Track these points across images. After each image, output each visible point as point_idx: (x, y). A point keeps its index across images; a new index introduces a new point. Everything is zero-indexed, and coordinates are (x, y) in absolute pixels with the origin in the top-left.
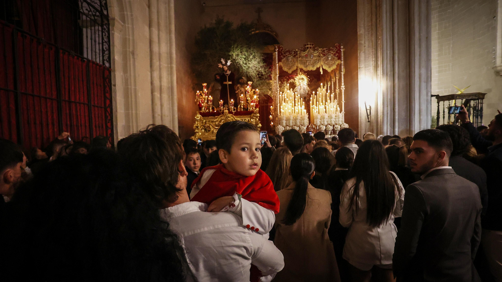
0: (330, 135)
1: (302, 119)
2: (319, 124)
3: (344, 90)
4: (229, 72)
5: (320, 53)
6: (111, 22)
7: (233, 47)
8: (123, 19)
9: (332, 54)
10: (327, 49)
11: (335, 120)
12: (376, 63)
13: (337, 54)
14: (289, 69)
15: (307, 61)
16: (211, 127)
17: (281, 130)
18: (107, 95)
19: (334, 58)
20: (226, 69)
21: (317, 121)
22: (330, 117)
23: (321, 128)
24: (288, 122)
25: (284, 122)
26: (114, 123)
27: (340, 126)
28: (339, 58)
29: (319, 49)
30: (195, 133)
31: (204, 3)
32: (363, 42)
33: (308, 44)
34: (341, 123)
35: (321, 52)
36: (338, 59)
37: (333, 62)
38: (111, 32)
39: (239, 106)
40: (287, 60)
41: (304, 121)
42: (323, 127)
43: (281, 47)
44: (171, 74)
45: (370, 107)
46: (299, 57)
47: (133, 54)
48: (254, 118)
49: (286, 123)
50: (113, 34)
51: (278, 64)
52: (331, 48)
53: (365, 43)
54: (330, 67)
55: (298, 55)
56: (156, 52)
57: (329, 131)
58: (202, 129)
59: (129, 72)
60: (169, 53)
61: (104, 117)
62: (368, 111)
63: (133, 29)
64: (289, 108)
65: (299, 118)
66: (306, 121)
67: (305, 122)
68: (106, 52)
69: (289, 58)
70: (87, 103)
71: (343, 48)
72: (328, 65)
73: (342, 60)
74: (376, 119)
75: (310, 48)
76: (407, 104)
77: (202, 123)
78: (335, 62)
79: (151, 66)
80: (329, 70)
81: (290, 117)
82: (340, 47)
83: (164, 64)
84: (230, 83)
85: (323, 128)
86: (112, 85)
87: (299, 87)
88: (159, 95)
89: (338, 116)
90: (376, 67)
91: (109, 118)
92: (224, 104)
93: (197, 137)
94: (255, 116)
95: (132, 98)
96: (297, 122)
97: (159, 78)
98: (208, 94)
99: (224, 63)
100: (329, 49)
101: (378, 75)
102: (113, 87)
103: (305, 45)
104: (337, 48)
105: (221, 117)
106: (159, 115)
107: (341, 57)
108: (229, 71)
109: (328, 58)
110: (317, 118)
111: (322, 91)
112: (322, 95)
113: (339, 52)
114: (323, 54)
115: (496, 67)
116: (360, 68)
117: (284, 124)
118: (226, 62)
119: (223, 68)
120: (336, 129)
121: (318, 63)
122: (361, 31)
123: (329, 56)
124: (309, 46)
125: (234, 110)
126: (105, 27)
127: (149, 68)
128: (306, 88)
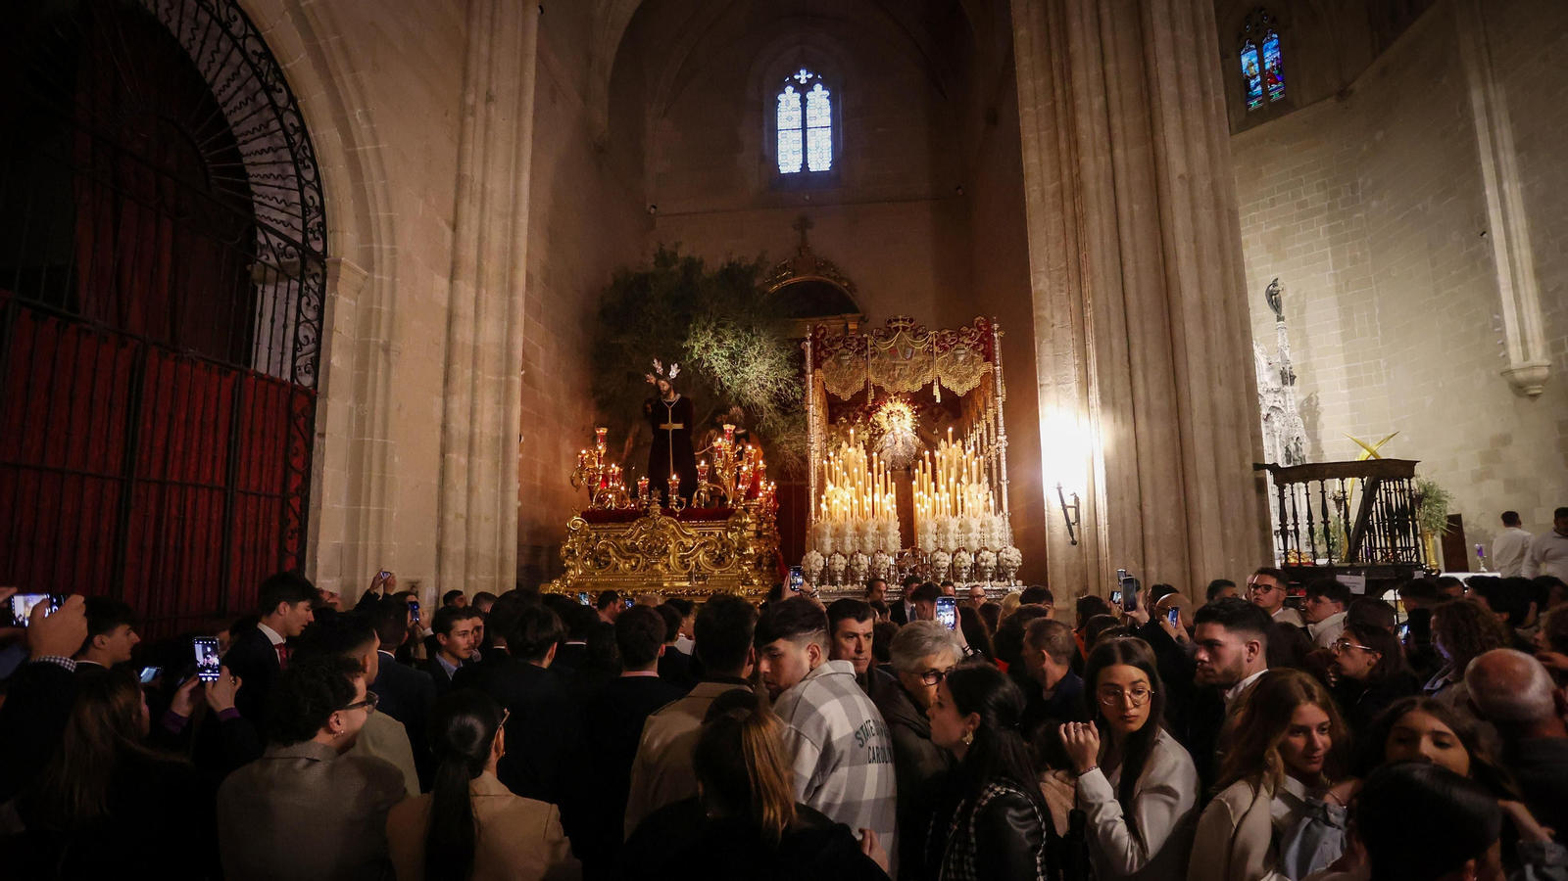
0: (967, 581)
1: (882, 531)
2: (930, 546)
3: (1006, 448)
4: (674, 398)
5: (932, 343)
6: (330, 269)
7: (695, 328)
8: (368, 262)
9: (969, 344)
10: (951, 333)
11: (979, 536)
12: (1083, 373)
13: (982, 347)
14: (844, 389)
15: (895, 365)
16: (611, 550)
17: (819, 567)
18: (297, 462)
19: (973, 357)
20: (666, 387)
21: (925, 539)
22: (964, 528)
23: (938, 560)
24: (838, 540)
25: (828, 542)
26: (309, 540)
27: (998, 556)
28: (989, 357)
29: (930, 333)
30: (565, 570)
31: (654, 207)
32: (1047, 314)
33: (898, 320)
34: (997, 545)
35: (935, 340)
36: (986, 360)
37: (972, 370)
38: (327, 294)
39: (695, 495)
40: (839, 363)
41: (886, 538)
42: (942, 559)
43: (822, 328)
44: (505, 401)
45: (1077, 500)
46: (873, 355)
47: (387, 350)
48: (736, 530)
49: (832, 544)
50: (333, 299)
51: (811, 376)
52: (965, 329)
53: (1052, 317)
54: (960, 382)
55: (869, 348)
56: (463, 343)
57: (964, 570)
58: (585, 559)
59: (369, 398)
60: (504, 344)
61: (275, 524)
62: (1071, 513)
63: (393, 286)
64: (845, 500)
65: (872, 529)
66: (894, 540)
67: (889, 542)
68: (306, 349)
69: (843, 358)
70: (222, 485)
71: (998, 331)
72: (955, 377)
73: (998, 362)
74: (1094, 537)
75: (904, 329)
76: (1178, 493)
77: (588, 540)
78: (975, 369)
79: (447, 380)
80: (960, 390)
81: (845, 526)
82: (988, 324)
83: (488, 375)
84: (679, 426)
85: (945, 560)
86: (316, 434)
87: (892, 436)
88: (463, 460)
89: (990, 523)
90: (1085, 384)
91: (294, 524)
92: (651, 486)
93: (569, 582)
94: (737, 524)
95: (370, 469)
96: (865, 541)
97: (469, 411)
98: (608, 458)
99: (660, 370)
100: (959, 331)
101: (1092, 407)
102: (316, 439)
103: (890, 322)
104: (980, 329)
105: (639, 525)
106: (458, 516)
107: (995, 355)
108: (675, 393)
109: (956, 356)
110: (925, 531)
111: (950, 450)
112: (950, 463)
113: (986, 340)
114: (940, 346)
115: (1510, 371)
116: (1041, 385)
117: (828, 549)
118: (667, 369)
119: (657, 387)
120: (983, 564)
121: (928, 370)
122: (1042, 283)
123: (958, 352)
124: (901, 324)
125: (680, 504)
126: (311, 282)
127: (440, 384)
128: (909, 440)
